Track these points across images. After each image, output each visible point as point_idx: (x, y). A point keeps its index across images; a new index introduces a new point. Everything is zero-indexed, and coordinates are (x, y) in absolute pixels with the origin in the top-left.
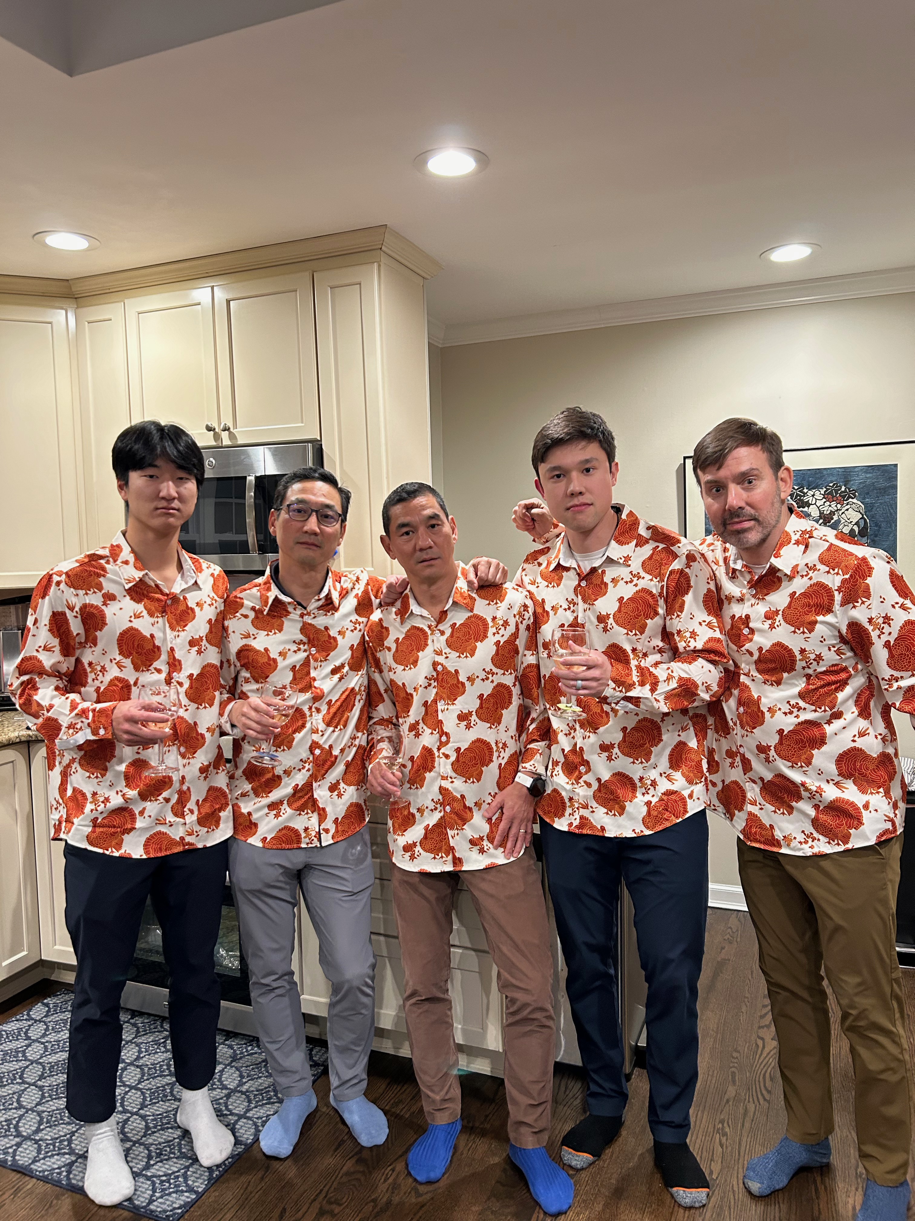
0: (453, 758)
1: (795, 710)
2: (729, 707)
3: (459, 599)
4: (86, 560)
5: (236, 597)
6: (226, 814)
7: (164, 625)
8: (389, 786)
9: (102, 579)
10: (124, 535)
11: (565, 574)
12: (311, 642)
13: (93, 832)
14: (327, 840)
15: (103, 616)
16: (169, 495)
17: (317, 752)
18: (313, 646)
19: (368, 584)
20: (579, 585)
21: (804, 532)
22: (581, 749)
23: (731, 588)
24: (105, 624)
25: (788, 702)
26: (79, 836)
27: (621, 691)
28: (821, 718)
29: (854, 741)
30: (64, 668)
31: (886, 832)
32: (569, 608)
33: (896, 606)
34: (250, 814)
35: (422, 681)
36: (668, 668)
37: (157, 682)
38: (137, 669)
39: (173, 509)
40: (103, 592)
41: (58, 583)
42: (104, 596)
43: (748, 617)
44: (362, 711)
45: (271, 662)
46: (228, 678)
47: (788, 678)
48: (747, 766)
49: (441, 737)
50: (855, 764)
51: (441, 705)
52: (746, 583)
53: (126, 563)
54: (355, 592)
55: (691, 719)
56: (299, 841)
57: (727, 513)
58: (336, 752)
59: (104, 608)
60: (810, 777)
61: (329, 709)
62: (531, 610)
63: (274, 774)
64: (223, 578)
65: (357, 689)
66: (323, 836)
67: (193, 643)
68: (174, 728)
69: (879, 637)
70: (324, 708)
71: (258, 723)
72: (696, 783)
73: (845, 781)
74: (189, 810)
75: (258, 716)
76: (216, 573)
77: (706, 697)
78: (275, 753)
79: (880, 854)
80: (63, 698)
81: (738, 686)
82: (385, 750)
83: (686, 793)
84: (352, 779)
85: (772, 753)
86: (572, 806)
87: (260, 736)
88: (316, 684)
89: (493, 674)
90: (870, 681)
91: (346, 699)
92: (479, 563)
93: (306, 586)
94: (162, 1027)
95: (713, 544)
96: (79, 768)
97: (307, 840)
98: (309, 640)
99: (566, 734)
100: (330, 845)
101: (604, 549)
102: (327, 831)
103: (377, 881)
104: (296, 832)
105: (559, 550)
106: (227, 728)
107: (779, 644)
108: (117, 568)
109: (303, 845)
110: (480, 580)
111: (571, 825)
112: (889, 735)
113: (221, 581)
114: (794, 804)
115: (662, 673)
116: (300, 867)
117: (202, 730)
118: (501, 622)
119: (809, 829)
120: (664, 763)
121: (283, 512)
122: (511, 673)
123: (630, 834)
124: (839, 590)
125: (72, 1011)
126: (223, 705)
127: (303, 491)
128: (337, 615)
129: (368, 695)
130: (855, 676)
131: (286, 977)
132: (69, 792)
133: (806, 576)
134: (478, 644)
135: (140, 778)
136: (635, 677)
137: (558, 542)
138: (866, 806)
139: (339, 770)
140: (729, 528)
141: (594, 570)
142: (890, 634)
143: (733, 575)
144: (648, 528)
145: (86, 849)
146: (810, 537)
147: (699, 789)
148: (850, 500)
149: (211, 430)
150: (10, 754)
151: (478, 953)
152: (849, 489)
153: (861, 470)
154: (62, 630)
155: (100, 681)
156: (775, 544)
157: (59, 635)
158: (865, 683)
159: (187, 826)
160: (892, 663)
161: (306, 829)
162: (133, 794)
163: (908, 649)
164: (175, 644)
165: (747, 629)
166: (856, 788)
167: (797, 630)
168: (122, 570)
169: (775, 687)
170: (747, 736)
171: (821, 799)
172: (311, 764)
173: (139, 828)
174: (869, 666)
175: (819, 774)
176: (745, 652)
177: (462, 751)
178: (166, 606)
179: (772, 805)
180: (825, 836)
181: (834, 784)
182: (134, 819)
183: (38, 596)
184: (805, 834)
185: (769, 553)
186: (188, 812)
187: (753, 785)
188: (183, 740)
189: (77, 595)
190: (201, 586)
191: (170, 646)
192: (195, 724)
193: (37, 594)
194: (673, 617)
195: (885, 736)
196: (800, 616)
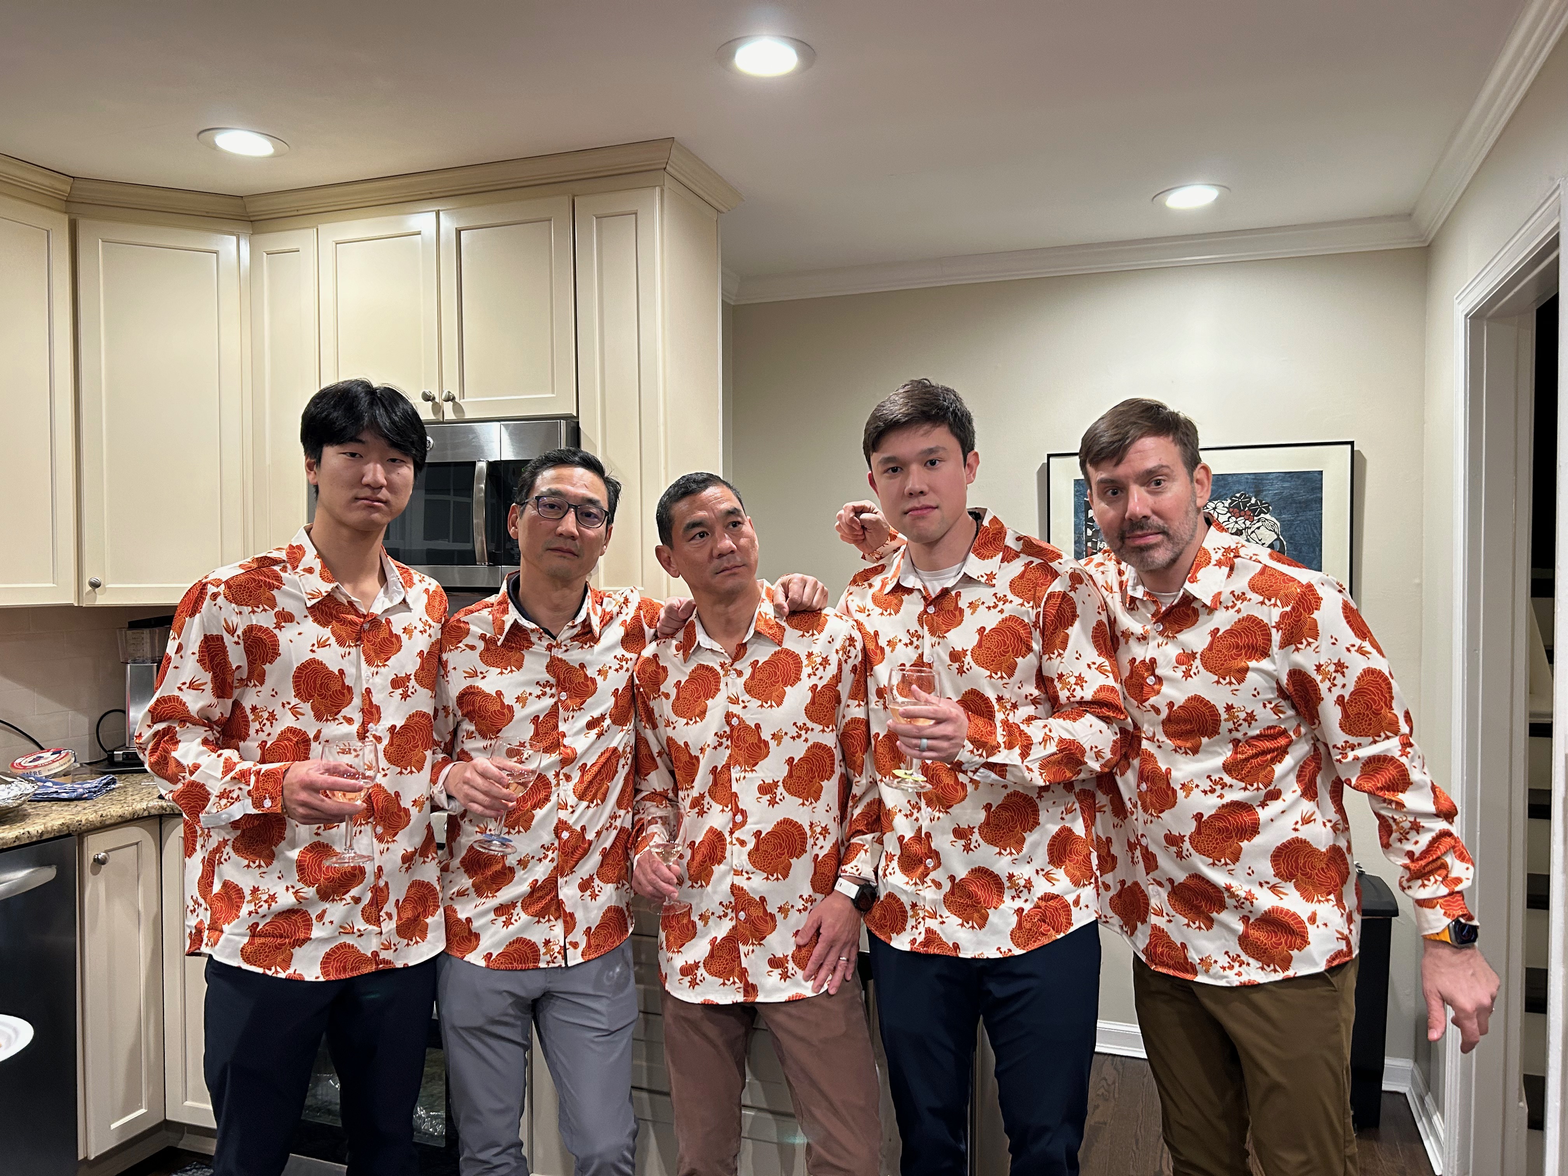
0: (751, 845)
1: (1218, 787)
2: (1126, 783)
3: (762, 628)
4: (255, 566)
5: (459, 621)
6: (435, 920)
7: (359, 657)
8: (663, 884)
9: (275, 592)
10: (308, 533)
11: (906, 597)
12: (561, 685)
13: (251, 943)
14: (575, 958)
15: (275, 644)
16: (376, 482)
17: (565, 835)
18: (564, 690)
19: (639, 608)
20: (925, 612)
21: (1228, 550)
22: (928, 835)
23: (1127, 622)
24: (277, 654)
25: (1209, 777)
26: (228, 950)
27: (981, 755)
28: (1253, 798)
29: (1296, 830)
30: (216, 714)
31: (1339, 954)
32: (911, 643)
33: (1352, 649)
34: (469, 920)
35: (711, 740)
36: (1045, 726)
37: (347, 736)
38: (319, 717)
39: (379, 501)
40: (276, 609)
41: (215, 596)
42: (277, 615)
43: (1153, 661)
44: (626, 779)
45: (506, 711)
46: (445, 733)
47: (1208, 745)
48: (1150, 861)
49: (735, 815)
50: (1296, 861)
51: (735, 773)
52: (1150, 616)
53: (310, 570)
54: (622, 618)
55: (1077, 796)
56: (537, 960)
57: (1127, 524)
58: (590, 836)
59: (276, 631)
60: (1238, 879)
61: (582, 776)
62: (859, 645)
63: (504, 864)
64: (441, 596)
65: (621, 749)
66: (570, 952)
67: (398, 683)
68: (369, 799)
69: (1330, 690)
70: (576, 776)
71: (486, 793)
72: (1084, 885)
73: (1283, 884)
74: (387, 913)
75: (486, 784)
76: (432, 588)
77: (1096, 766)
78: (506, 836)
79: (1331, 984)
80: (214, 755)
81: (1138, 755)
82: (657, 835)
83: (1070, 898)
84: (610, 874)
85: (1187, 845)
86: (916, 915)
87: (488, 812)
88: (566, 741)
89: (807, 730)
90: (1316, 749)
91: (605, 763)
92: (790, 581)
93: (556, 608)
95: (1102, 564)
96: (232, 854)
97: (548, 958)
98: (558, 681)
99: (906, 816)
100: (578, 965)
101: (958, 565)
102: (575, 945)
103: (641, 1015)
104: (533, 946)
105: (898, 566)
106: (442, 799)
107: (1197, 699)
108: (297, 577)
109: (542, 965)
110: (792, 603)
111: (913, 941)
112: (1341, 822)
113: (438, 599)
114: (1214, 915)
115: (1036, 731)
116: (537, 995)
117: (406, 803)
118: (819, 660)
119: (1236, 949)
120: (1042, 857)
121: (529, 506)
122: (832, 730)
123: (995, 955)
124: (1278, 627)
126: (436, 769)
127: (558, 479)
128: (597, 648)
129: (636, 758)
130: (1297, 742)
131: (513, 1150)
132: (217, 887)
133: (1232, 607)
134: (788, 689)
135: (320, 869)
136: (1000, 737)
137: (897, 559)
138: (1313, 919)
139: (593, 860)
140: (1130, 543)
141: (945, 592)
142: (1344, 686)
143: (1132, 605)
144: (1019, 539)
145: (239, 968)
146: (1236, 557)
147: (1088, 893)
148: (1262, 515)
149: (428, 400)
150: (135, 833)
151: (778, 1117)
152: (1261, 501)
153: (1277, 477)
154: (217, 660)
155: (266, 733)
156: (1189, 565)
157: (212, 667)
158: (1309, 751)
159: (383, 936)
160: (1348, 725)
161: (547, 943)
162: (310, 892)
163: (1368, 707)
164: (373, 684)
165: (1152, 678)
166: (1298, 894)
167: (1221, 680)
168: (303, 580)
169: (1190, 756)
170: (1151, 822)
171: (1251, 909)
172: (556, 852)
173: (316, 939)
174: (1314, 729)
175: (1249, 874)
176: (1149, 708)
177: (763, 835)
178: (362, 631)
179: (1184, 916)
180: (1257, 959)
181: (1270, 888)
182: (309, 925)
183: (184, 614)
184: (1229, 957)
185: (1183, 578)
186: (385, 917)
187: (1159, 888)
188: (381, 818)
189: (240, 613)
190: (411, 606)
191: (366, 686)
192: (397, 794)
193: (182, 612)
194: (1052, 656)
195: (1335, 824)
196: (1226, 660)
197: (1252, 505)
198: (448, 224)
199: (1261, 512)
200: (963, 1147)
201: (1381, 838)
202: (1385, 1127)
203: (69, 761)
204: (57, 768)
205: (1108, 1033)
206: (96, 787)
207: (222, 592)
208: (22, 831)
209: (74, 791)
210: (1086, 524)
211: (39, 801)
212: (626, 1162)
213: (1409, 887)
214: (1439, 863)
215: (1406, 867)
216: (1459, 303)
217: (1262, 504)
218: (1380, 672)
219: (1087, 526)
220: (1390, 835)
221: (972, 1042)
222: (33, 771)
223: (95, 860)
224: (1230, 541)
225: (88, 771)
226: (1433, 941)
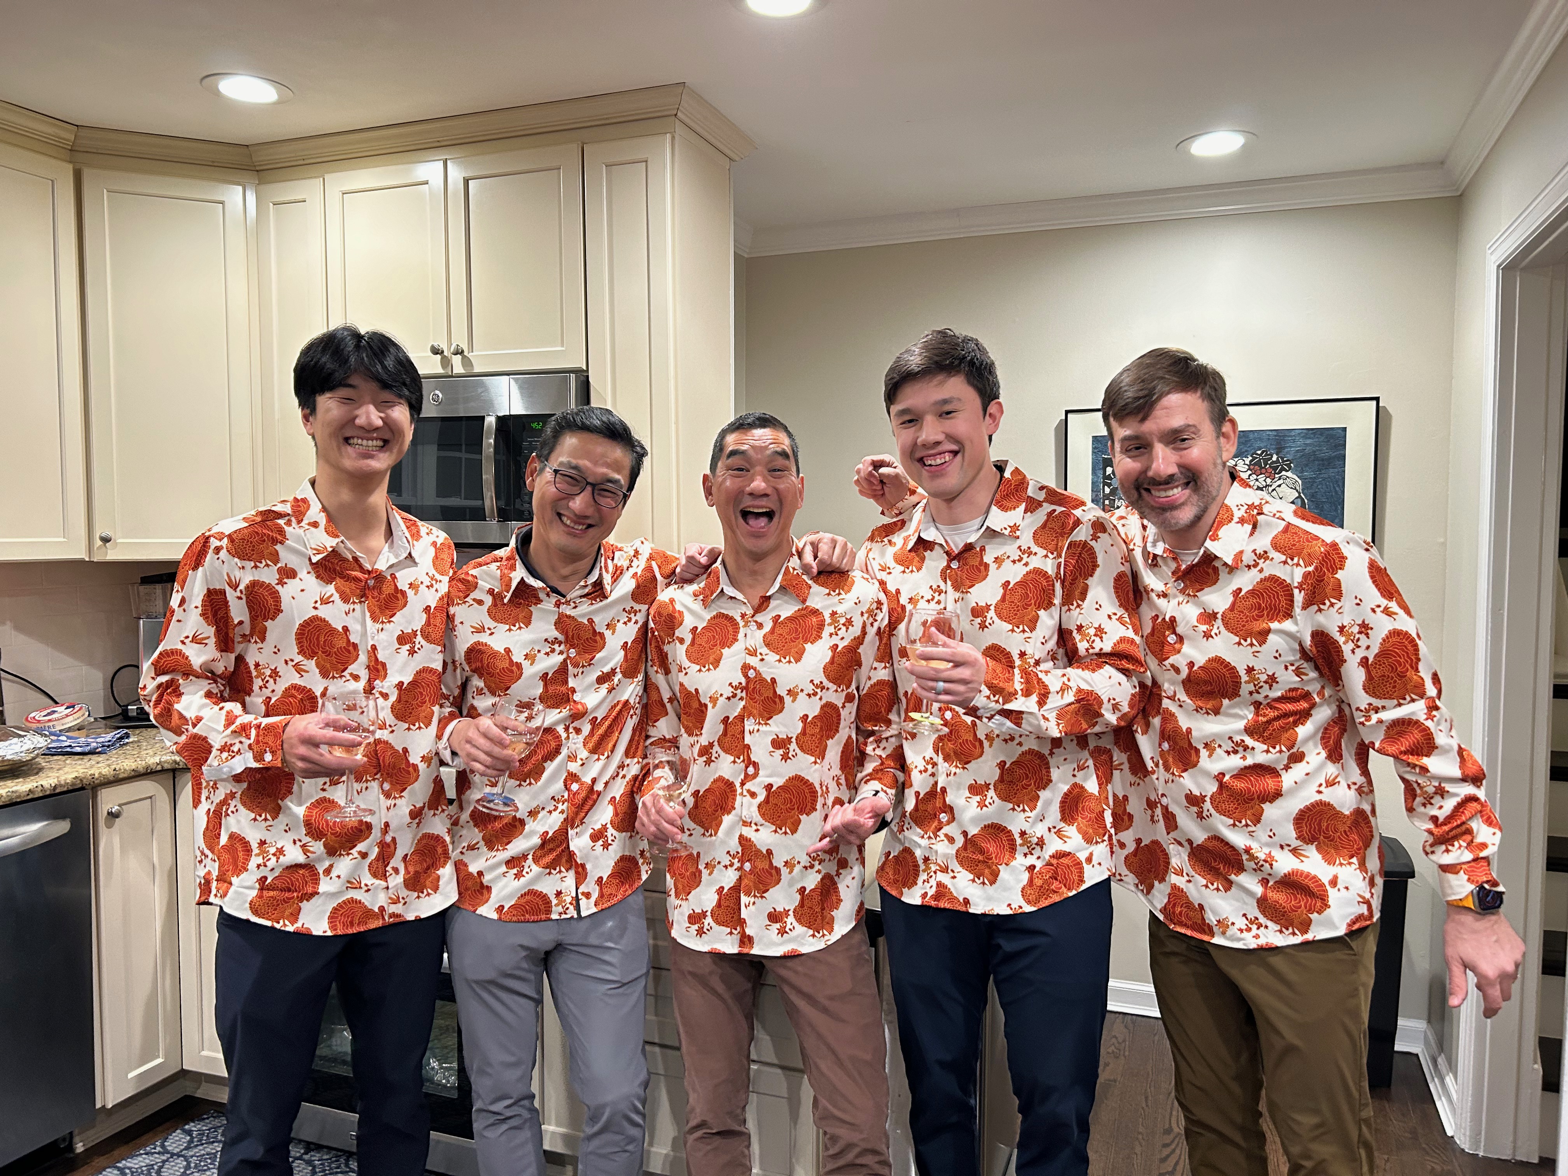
0: (761, 798)
1: (1240, 749)
2: (1147, 742)
4: (259, 519)
5: (467, 574)
6: (447, 873)
7: (364, 614)
8: (666, 825)
9: (278, 547)
10: (313, 485)
11: (928, 552)
12: (570, 641)
13: (260, 896)
14: (588, 908)
15: (277, 600)
16: (370, 424)
17: (575, 787)
18: (573, 646)
19: (651, 558)
20: (948, 566)
21: (1251, 507)
22: (944, 790)
24: (279, 611)
25: (1230, 738)
26: (237, 903)
27: (997, 702)
28: (1277, 761)
29: (1319, 792)
30: (220, 668)
31: (1360, 917)
32: (933, 599)
33: (1378, 610)
34: (480, 874)
35: (724, 689)
36: (1064, 675)
37: (355, 692)
38: (325, 674)
40: (279, 565)
41: (218, 550)
42: (280, 570)
43: (1174, 619)
45: (514, 668)
46: (452, 685)
47: (1229, 707)
48: (1170, 821)
49: (747, 767)
50: (1319, 825)
51: (749, 725)
52: (1170, 573)
53: (315, 525)
54: (632, 571)
55: (1092, 754)
56: (549, 911)
58: (599, 786)
59: (279, 588)
60: (1259, 841)
61: (593, 729)
63: (515, 816)
64: (450, 550)
65: (631, 701)
66: (583, 902)
67: (403, 639)
68: (371, 754)
69: (1353, 652)
70: (586, 729)
71: (488, 754)
72: (1097, 843)
73: (1305, 847)
74: (394, 868)
76: (439, 541)
77: (1113, 719)
79: (1351, 949)
80: (217, 708)
81: (1158, 713)
82: (663, 778)
83: (1082, 856)
85: (1207, 805)
86: (928, 868)
88: (576, 697)
89: (823, 688)
90: (1340, 710)
91: (616, 716)
92: (820, 541)
94: (347, 1165)
95: (1124, 517)
97: (560, 909)
98: (567, 638)
99: (921, 772)
100: (591, 915)
101: (980, 519)
102: (588, 895)
104: (544, 898)
105: (919, 521)
107: (1218, 661)
108: (301, 531)
109: (554, 916)
110: (820, 563)
111: (925, 895)
112: (1365, 785)
113: (446, 551)
114: (1233, 877)
115: (1055, 681)
116: (549, 947)
117: (414, 758)
118: (843, 620)
119: (1254, 912)
120: (1054, 814)
123: (1005, 911)
124: (1300, 587)
125: (225, 1143)
126: (443, 723)
128: (607, 602)
130: (1321, 705)
131: (524, 1103)
132: (224, 840)
133: (1255, 566)
134: (808, 646)
136: (1018, 684)
137: (918, 513)
138: (1334, 882)
139: (604, 811)
141: (969, 547)
142: (1368, 647)
143: (1153, 562)
144: (1040, 488)
145: (248, 921)
146: (1259, 514)
147: (1100, 850)
148: (1284, 473)
149: (437, 353)
150: (148, 787)
151: (788, 1073)
152: (1282, 459)
153: (1299, 434)
154: (221, 614)
155: (270, 690)
156: (1211, 522)
157: (216, 621)
158: (1333, 714)
159: (390, 891)
160: (1371, 687)
161: (559, 894)
162: (318, 847)
163: (1393, 669)
164: (378, 640)
165: (1174, 636)
166: (1319, 857)
167: (1242, 641)
168: (308, 535)
169: (1211, 717)
170: (1173, 781)
171: (1270, 871)
172: (566, 804)
173: (324, 893)
174: (1339, 691)
175: (1270, 837)
176: (1169, 667)
177: (774, 788)
178: (366, 587)
179: (1203, 877)
180: (1275, 922)
181: (1290, 851)
182: (316, 879)
183: (187, 567)
184: (1247, 919)
185: (1204, 535)
186: (391, 871)
187: (1180, 848)
188: (388, 774)
189: (243, 567)
190: (417, 560)
191: (372, 643)
192: (405, 750)
193: (185, 565)
194: (1071, 607)
195: (1361, 787)
196: (1247, 621)
197: (1273, 462)
198: (456, 174)
199: (1283, 469)
200: (972, 1101)
201: (1406, 801)
202: (1396, 1087)
203: (83, 715)
204: (70, 722)
205: (1122, 993)
206: (109, 741)
207: (225, 546)
208: (35, 785)
209: (88, 745)
210: (1104, 482)
211: (53, 755)
212: (638, 1112)
213: (1433, 852)
214: (1463, 828)
215: (1430, 832)
216: (1492, 254)
217: (1283, 461)
218: (1407, 633)
219: (1105, 484)
220: (1414, 799)
221: (983, 1000)
222: (47, 725)
223: (108, 813)
224: (1252, 496)
225: (102, 726)
226: (1457, 907)
